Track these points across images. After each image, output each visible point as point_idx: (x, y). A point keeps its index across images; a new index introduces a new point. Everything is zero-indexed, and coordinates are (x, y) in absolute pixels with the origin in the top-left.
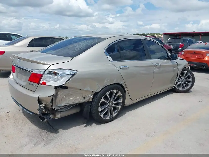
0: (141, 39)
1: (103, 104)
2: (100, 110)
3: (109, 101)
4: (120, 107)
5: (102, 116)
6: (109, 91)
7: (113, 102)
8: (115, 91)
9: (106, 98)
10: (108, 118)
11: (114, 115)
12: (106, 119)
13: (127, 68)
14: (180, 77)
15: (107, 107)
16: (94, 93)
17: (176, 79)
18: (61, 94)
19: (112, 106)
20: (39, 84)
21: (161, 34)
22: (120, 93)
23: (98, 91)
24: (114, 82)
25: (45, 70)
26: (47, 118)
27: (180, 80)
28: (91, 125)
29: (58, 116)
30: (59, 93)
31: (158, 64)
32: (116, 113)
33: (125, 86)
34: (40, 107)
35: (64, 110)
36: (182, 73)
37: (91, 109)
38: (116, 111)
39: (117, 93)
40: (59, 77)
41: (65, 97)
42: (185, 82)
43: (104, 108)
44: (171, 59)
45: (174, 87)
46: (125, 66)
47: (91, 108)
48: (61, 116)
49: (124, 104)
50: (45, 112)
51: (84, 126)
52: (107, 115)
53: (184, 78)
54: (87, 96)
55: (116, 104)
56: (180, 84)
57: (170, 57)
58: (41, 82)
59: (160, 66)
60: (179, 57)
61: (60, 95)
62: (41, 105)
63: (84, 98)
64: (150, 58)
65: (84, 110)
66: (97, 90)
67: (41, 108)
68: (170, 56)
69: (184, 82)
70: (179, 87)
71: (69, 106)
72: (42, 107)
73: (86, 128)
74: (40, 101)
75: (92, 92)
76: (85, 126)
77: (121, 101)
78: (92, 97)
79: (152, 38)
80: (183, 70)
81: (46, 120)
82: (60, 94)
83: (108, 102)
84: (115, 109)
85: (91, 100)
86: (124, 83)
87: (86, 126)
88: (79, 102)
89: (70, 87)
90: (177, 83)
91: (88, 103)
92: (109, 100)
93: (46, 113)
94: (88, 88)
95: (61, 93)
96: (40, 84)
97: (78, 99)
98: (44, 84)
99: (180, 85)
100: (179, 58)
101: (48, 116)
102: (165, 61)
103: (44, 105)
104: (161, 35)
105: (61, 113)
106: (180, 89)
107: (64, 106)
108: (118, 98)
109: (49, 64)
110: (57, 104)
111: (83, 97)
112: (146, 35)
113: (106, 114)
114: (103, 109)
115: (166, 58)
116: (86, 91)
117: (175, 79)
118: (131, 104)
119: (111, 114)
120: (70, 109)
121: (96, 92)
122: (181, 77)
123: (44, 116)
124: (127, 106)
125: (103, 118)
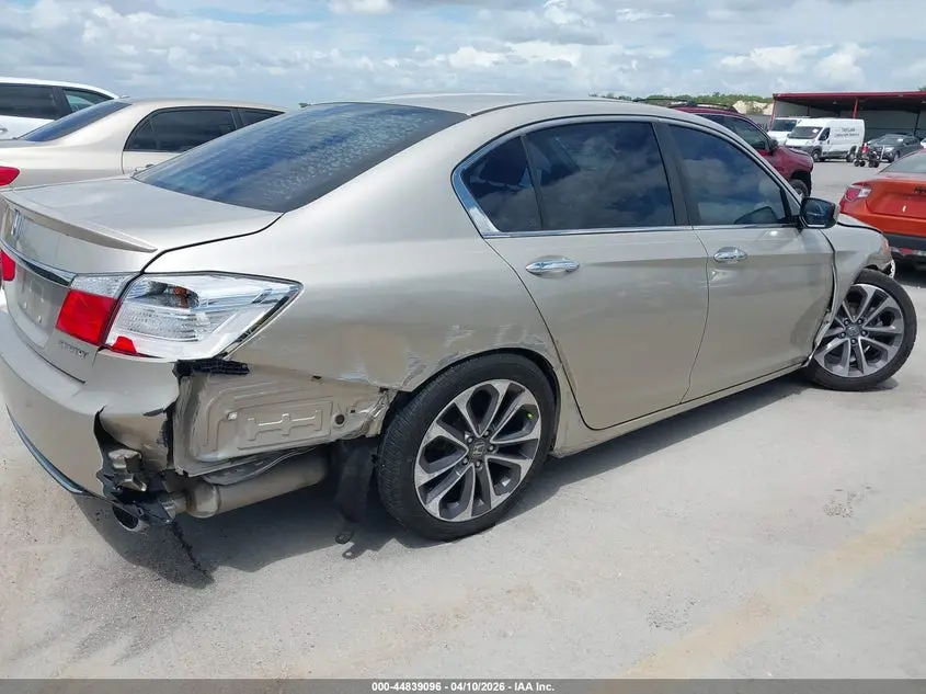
0: (649, 123)
1: (439, 450)
2: (421, 477)
3: (473, 437)
4: (525, 465)
5: (433, 506)
6: (472, 389)
7: (492, 441)
8: (501, 386)
9: (453, 419)
10: (466, 515)
11: (496, 501)
12: (453, 520)
13: (568, 271)
14: (841, 313)
15: (462, 465)
16: (394, 395)
17: (822, 322)
18: (215, 402)
19: (487, 457)
20: (103, 347)
21: (766, 101)
22: (527, 398)
23: (410, 387)
24: (499, 343)
25: (128, 278)
26: (146, 518)
27: (838, 331)
28: (376, 547)
29: (208, 506)
30: (202, 395)
31: (730, 249)
32: (508, 494)
33: (553, 361)
34: (108, 462)
35: (240, 478)
36: (855, 297)
37: (374, 476)
38: (505, 484)
39: (510, 396)
40: (201, 316)
41: (233, 416)
42: (866, 338)
43: (444, 470)
44: (799, 227)
45: (807, 364)
46: (561, 257)
47: (374, 469)
48: (219, 505)
49: (552, 449)
50: (136, 486)
51: (344, 555)
52: (457, 504)
53: (863, 321)
54: (353, 411)
55: (504, 450)
56: (839, 349)
57: (798, 213)
58: (111, 340)
59: (743, 262)
60: (842, 212)
61: (210, 407)
62: (114, 455)
63: (340, 419)
64: (694, 220)
65: (343, 478)
66: (405, 383)
67: (117, 466)
68: (795, 210)
69: (860, 338)
70: (837, 363)
71: (263, 457)
72: (118, 461)
73: (352, 563)
74: (106, 435)
75: (382, 390)
76: (348, 554)
77: (536, 433)
78: (380, 415)
79: (708, 117)
80: (860, 278)
81: (141, 525)
82: (206, 400)
83: (463, 440)
84: (499, 471)
85: (375, 430)
86: (547, 343)
87: (355, 552)
88: (315, 442)
89: (258, 368)
90: (826, 341)
91: (360, 442)
92: (470, 431)
93: (144, 489)
94: (357, 373)
95: (215, 395)
96: (108, 347)
97: (310, 426)
98: (125, 346)
99: (838, 351)
100: (841, 218)
101: (153, 509)
102: (774, 233)
103: (128, 454)
104: (763, 105)
105: (218, 492)
106: (841, 370)
107: (232, 460)
108: (518, 423)
109: (150, 244)
110: (193, 448)
111: (334, 416)
112: (690, 105)
113: (457, 499)
114: (436, 474)
115: (779, 221)
116: (347, 384)
117: (816, 322)
118: (587, 446)
119: (478, 494)
120: (266, 472)
121: (399, 392)
122: (845, 315)
123: (132, 509)
124: (566, 457)
125: (438, 515)
